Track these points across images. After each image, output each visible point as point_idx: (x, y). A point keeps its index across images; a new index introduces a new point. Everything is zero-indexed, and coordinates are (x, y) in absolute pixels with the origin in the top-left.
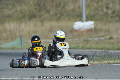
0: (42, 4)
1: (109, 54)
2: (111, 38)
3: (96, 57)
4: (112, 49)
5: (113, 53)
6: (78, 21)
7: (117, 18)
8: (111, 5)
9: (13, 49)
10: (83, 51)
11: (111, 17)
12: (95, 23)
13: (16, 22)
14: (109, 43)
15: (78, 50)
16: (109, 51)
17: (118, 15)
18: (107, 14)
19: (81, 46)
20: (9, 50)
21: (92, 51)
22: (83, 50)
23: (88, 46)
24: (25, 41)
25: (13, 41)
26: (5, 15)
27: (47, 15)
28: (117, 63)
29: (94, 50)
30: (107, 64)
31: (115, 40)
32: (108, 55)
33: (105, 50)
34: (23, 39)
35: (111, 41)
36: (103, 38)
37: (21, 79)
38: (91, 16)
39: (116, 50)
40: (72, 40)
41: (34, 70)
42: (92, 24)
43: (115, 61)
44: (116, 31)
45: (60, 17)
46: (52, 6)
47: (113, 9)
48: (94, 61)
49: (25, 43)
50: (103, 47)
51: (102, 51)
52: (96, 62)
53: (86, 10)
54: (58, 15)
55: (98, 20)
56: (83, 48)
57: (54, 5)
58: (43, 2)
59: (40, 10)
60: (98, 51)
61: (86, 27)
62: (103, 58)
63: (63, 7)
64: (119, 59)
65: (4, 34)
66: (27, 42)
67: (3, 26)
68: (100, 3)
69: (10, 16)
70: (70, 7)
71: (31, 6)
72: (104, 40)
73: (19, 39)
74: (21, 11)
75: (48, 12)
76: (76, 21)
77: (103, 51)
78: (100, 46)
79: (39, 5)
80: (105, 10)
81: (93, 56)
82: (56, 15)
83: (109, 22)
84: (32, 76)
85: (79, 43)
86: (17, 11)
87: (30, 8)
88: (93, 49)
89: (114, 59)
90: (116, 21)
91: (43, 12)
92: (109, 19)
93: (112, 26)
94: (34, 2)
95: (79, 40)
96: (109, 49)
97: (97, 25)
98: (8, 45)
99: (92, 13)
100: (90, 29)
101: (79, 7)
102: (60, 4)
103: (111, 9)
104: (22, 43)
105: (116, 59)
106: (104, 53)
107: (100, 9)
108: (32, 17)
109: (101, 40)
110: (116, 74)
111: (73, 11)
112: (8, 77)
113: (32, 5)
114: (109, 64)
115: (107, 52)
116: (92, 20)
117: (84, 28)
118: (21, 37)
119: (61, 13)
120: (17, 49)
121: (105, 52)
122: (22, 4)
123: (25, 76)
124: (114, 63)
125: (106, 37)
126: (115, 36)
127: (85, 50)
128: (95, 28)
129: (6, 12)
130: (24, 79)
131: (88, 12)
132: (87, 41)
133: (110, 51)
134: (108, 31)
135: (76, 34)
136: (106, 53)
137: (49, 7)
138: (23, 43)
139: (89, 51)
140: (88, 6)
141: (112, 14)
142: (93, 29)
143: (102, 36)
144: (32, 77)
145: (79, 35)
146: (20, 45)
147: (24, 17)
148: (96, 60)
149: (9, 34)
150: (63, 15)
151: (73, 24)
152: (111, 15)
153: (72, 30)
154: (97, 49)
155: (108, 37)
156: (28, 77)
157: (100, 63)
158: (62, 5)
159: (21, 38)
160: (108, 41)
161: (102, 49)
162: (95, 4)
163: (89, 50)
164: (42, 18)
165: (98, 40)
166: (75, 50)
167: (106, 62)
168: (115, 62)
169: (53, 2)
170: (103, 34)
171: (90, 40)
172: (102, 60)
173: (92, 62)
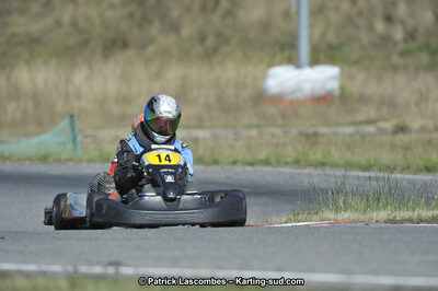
1: (393, 185)
2: (401, 129)
3: (346, 195)
4: (406, 169)
5: (409, 182)
6: (281, 63)
7: (425, 58)
8: (402, 10)
9: (44, 159)
10: (298, 174)
11: (403, 54)
12: (342, 73)
13: (54, 62)
14: (393, 147)
15: (281, 169)
16: (393, 176)
17: (426, 47)
18: (386, 40)
19: (290, 154)
20: (27, 163)
21: (331, 173)
22: (298, 171)
23: (318, 156)
24: (88, 132)
25: (45, 132)
26: (14, 35)
27: (171, 39)
28: (420, 221)
29: (340, 172)
30: (385, 222)
31: (414, 136)
32: (390, 189)
33: (380, 170)
34: (78, 126)
35: (401, 138)
36: (371, 129)
37: (70, 269)
38: (331, 47)
39: (418, 171)
40: (261, 133)
42: (333, 78)
43: (416, 213)
44: (417, 104)
45: (215, 49)
46: (188, 9)
47: (410, 23)
48: (337, 209)
49: (89, 140)
50: (372, 162)
51: (367, 174)
52: (344, 215)
53: (311, 26)
54: (210, 42)
55: (356, 62)
56: (297, 162)
57: (196, 6)
59: (145, 20)
60: (355, 173)
61: (308, 88)
62: (375, 199)
63: (229, 13)
64: (428, 204)
65: (11, 107)
66: (94, 138)
67: (8, 79)
68: (361, 2)
69: (33, 43)
70: (252, 13)
71: (112, 6)
72: (375, 135)
73: (65, 122)
74: (74, 24)
75: (175, 27)
76: (271, 65)
77: (372, 174)
78: (361, 157)
80: (380, 26)
81: (338, 191)
82: (202, 39)
83: (395, 69)
84: (113, 259)
85: (284, 145)
86: (58, 24)
87: (109, 13)
88: (335, 166)
89: (410, 204)
90: (418, 69)
91: (155, 29)
92: (395, 59)
93: (403, 86)
95: (285, 133)
96: (391, 169)
97: (351, 77)
98: (26, 147)
99: (331, 38)
100: (322, 92)
101: (287, 15)
103: (403, 23)
104: (74, 139)
105: (417, 204)
106: (374, 183)
107: (362, 22)
108: (115, 44)
109: (363, 137)
111: (266, 26)
112: (26, 262)
114: (393, 221)
115: (384, 178)
116: (331, 61)
118: (72, 116)
119: (219, 35)
120: (58, 161)
121: (377, 179)
123: (88, 261)
124: (410, 220)
125: (382, 124)
126: (415, 123)
127: (307, 171)
128: (343, 90)
130: (84, 269)
131: (317, 32)
132: (312, 138)
133: (399, 176)
134: (389, 103)
135: (272, 110)
136: (381, 184)
137: (175, 13)
138: (79, 138)
139: (320, 175)
140: (317, 11)
141: (405, 40)
142: (337, 93)
143: (369, 122)
144: (111, 264)
145: (284, 116)
146: (70, 146)
147: (85, 44)
148: (347, 207)
149: (30, 104)
150: (227, 41)
151: (265, 76)
152: (401, 47)
153: (261, 98)
154: (349, 165)
155: (388, 125)
156: (99, 264)
157: (361, 217)
158: (224, 4)
159: (72, 122)
160: (387, 139)
161: (367, 168)
162: (345, 6)
163: (319, 171)
164: (151, 50)
165: (351, 135)
166: (268, 169)
167: (383, 214)
168: (415, 215)
170: (372, 113)
171: (324, 135)
172: (368, 206)
173: (329, 214)
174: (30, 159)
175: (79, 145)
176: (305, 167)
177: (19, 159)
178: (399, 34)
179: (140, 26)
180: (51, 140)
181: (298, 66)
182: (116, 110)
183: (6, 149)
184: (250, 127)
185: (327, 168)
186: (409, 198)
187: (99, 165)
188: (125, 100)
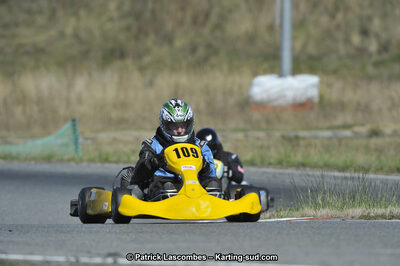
0: (147, 14)
1: (367, 184)
2: (375, 133)
3: (325, 193)
4: (379, 170)
5: (382, 181)
6: (265, 72)
7: (397, 68)
8: (376, 24)
9: (49, 159)
10: (281, 174)
11: (377, 64)
12: (321, 82)
14: (367, 149)
15: (266, 170)
16: (367, 176)
17: (398, 58)
18: (361, 51)
19: (273, 155)
20: (33, 162)
21: (310, 173)
22: (281, 171)
23: (299, 158)
24: (88, 134)
25: (49, 134)
26: (21, 45)
27: (165, 50)
28: (392, 217)
29: (318, 173)
30: (360, 218)
31: (388, 140)
32: (364, 187)
33: (355, 171)
34: (80, 128)
35: (374, 142)
36: (348, 133)
37: (73, 259)
38: (311, 58)
39: (390, 171)
40: (246, 136)
41: (116, 233)
42: (314, 86)
43: (389, 210)
44: (390, 109)
45: (206, 59)
46: (181, 23)
47: (384, 36)
48: (316, 206)
49: (89, 142)
50: (349, 163)
51: (343, 174)
52: (323, 212)
53: (294, 38)
54: (201, 52)
55: (335, 72)
56: (280, 163)
57: (188, 19)
58: (150, 5)
59: (141, 33)
60: (331, 174)
61: (290, 95)
62: (351, 197)
63: (218, 27)
65: (18, 111)
66: (94, 140)
67: (14, 84)
68: (340, 16)
70: (241, 25)
71: (111, 19)
72: (351, 138)
73: (68, 126)
74: (76, 36)
75: (168, 39)
76: (255, 74)
77: (348, 175)
78: (340, 158)
79: (138, 16)
80: (356, 39)
81: (315, 191)
83: (370, 79)
84: (112, 251)
85: (268, 147)
86: (62, 35)
87: (109, 26)
88: (314, 166)
89: (383, 202)
90: (391, 78)
91: (150, 41)
92: (370, 70)
93: (376, 94)
94: (119, 7)
95: (269, 136)
96: (366, 170)
97: (330, 86)
98: (30, 148)
99: (312, 49)
100: (303, 99)
101: (271, 28)
102: (207, 16)
103: (377, 36)
104: (76, 143)
105: (389, 202)
106: (349, 182)
107: (340, 35)
108: (114, 54)
109: (340, 140)
110: (389, 251)
111: (251, 38)
112: (31, 253)
113: (115, 15)
114: (367, 217)
115: (359, 178)
116: (312, 71)
117: (284, 96)
118: (74, 120)
119: (209, 46)
120: (61, 161)
121: (352, 178)
122: (82, 13)
123: (89, 252)
124: (383, 217)
125: (357, 129)
126: (388, 129)
127: (289, 171)
128: (321, 97)
129: (28, 36)
130: (84, 260)
131: (299, 45)
132: (293, 141)
133: (371, 176)
134: (364, 109)
135: (256, 115)
136: (356, 183)
137: (169, 25)
138: (81, 140)
139: (300, 175)
140: (299, 25)
141: (379, 52)
142: (316, 100)
143: (346, 127)
144: (110, 255)
145: (268, 121)
146: (72, 148)
147: (85, 54)
148: (325, 204)
149: (36, 109)
150: (216, 52)
151: (251, 85)
152: (375, 58)
153: (246, 104)
154: (328, 166)
155: (363, 130)
156: (98, 255)
157: (338, 213)
158: (214, 18)
159: (74, 125)
160: (364, 142)
161: (344, 169)
162: (325, 20)
163: (299, 172)
164: (147, 60)
165: (330, 138)
166: (253, 169)
167: (358, 211)
168: (387, 211)
169: (183, 9)
170: (348, 118)
171: (304, 138)
172: (344, 204)
173: (309, 211)
174: (35, 159)
175: (80, 147)
176: (287, 167)
177: (26, 159)
178: (373, 47)
179: (137, 38)
180: (55, 141)
181: (281, 75)
182: (114, 114)
183: (13, 149)
184: (236, 130)
185: (308, 169)
186: (383, 196)
187: (99, 165)
188: (123, 105)
